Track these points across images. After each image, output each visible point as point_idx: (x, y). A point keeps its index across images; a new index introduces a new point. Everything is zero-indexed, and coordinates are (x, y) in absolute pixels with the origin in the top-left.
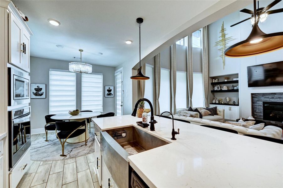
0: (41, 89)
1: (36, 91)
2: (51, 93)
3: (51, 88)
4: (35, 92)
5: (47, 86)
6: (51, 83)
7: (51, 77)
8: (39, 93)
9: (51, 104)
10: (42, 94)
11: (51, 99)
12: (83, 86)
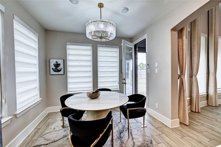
0: (60, 64)
1: (55, 66)
2: (69, 69)
3: (69, 63)
4: (54, 68)
5: (65, 61)
6: (69, 58)
7: (69, 52)
8: (58, 69)
9: (69, 80)
10: (60, 70)
11: (69, 75)
12: (99, 61)
